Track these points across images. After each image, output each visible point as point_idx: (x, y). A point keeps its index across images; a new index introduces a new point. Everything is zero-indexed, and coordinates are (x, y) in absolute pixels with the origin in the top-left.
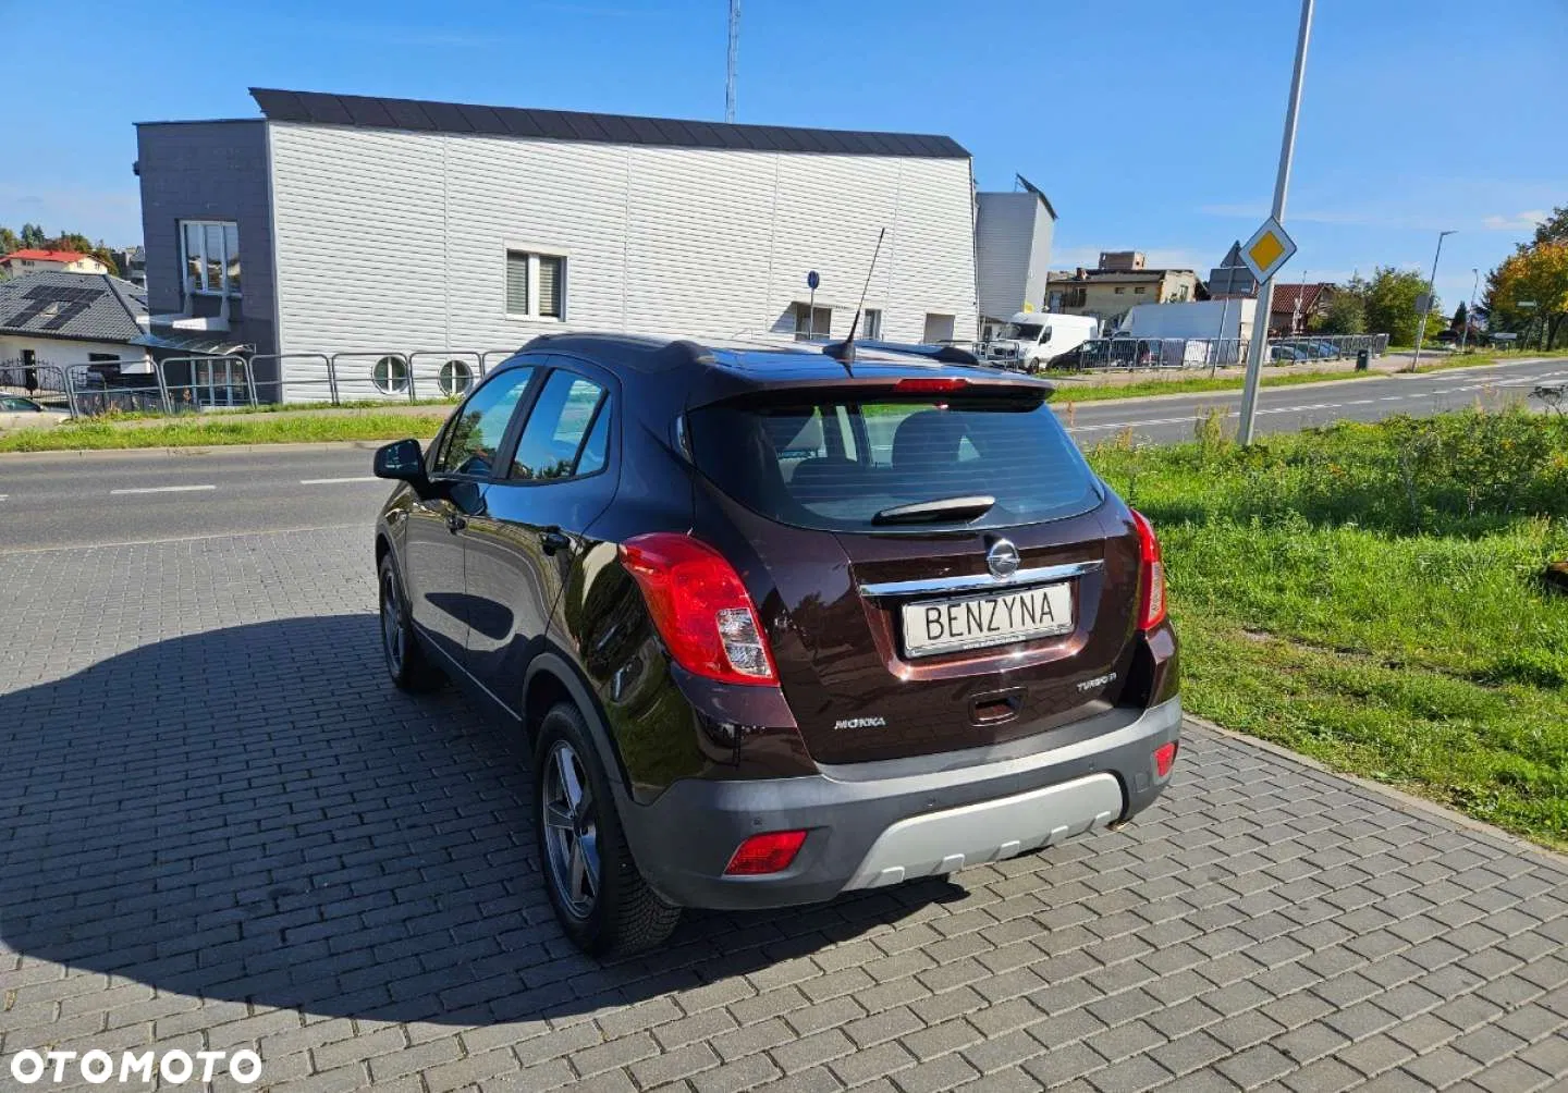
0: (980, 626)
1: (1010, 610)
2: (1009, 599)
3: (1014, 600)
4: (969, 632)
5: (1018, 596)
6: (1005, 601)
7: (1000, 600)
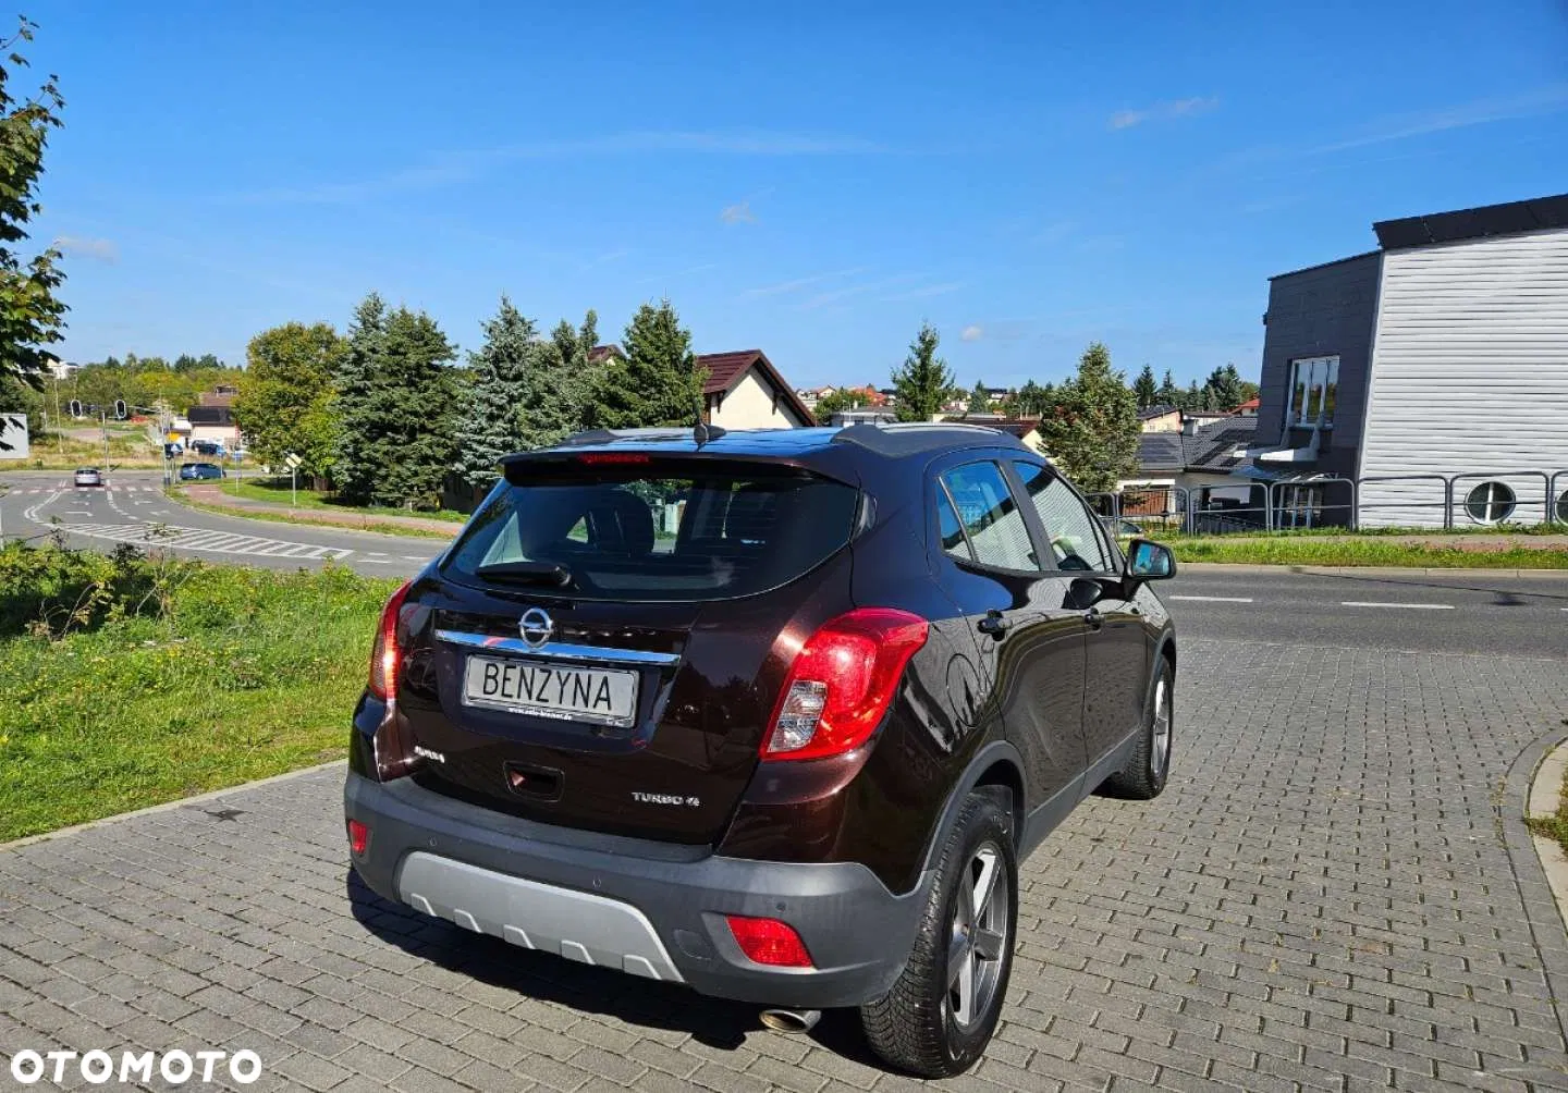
0: (530, 694)
1: (563, 685)
2: (564, 674)
3: (569, 674)
4: (519, 697)
5: (574, 673)
6: (558, 673)
7: (554, 672)
